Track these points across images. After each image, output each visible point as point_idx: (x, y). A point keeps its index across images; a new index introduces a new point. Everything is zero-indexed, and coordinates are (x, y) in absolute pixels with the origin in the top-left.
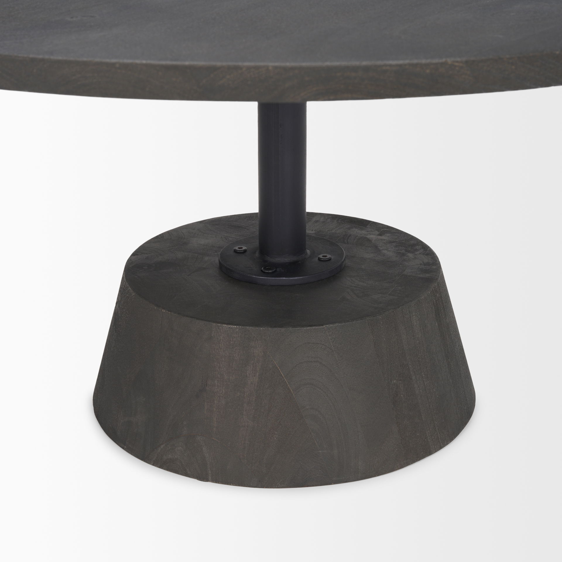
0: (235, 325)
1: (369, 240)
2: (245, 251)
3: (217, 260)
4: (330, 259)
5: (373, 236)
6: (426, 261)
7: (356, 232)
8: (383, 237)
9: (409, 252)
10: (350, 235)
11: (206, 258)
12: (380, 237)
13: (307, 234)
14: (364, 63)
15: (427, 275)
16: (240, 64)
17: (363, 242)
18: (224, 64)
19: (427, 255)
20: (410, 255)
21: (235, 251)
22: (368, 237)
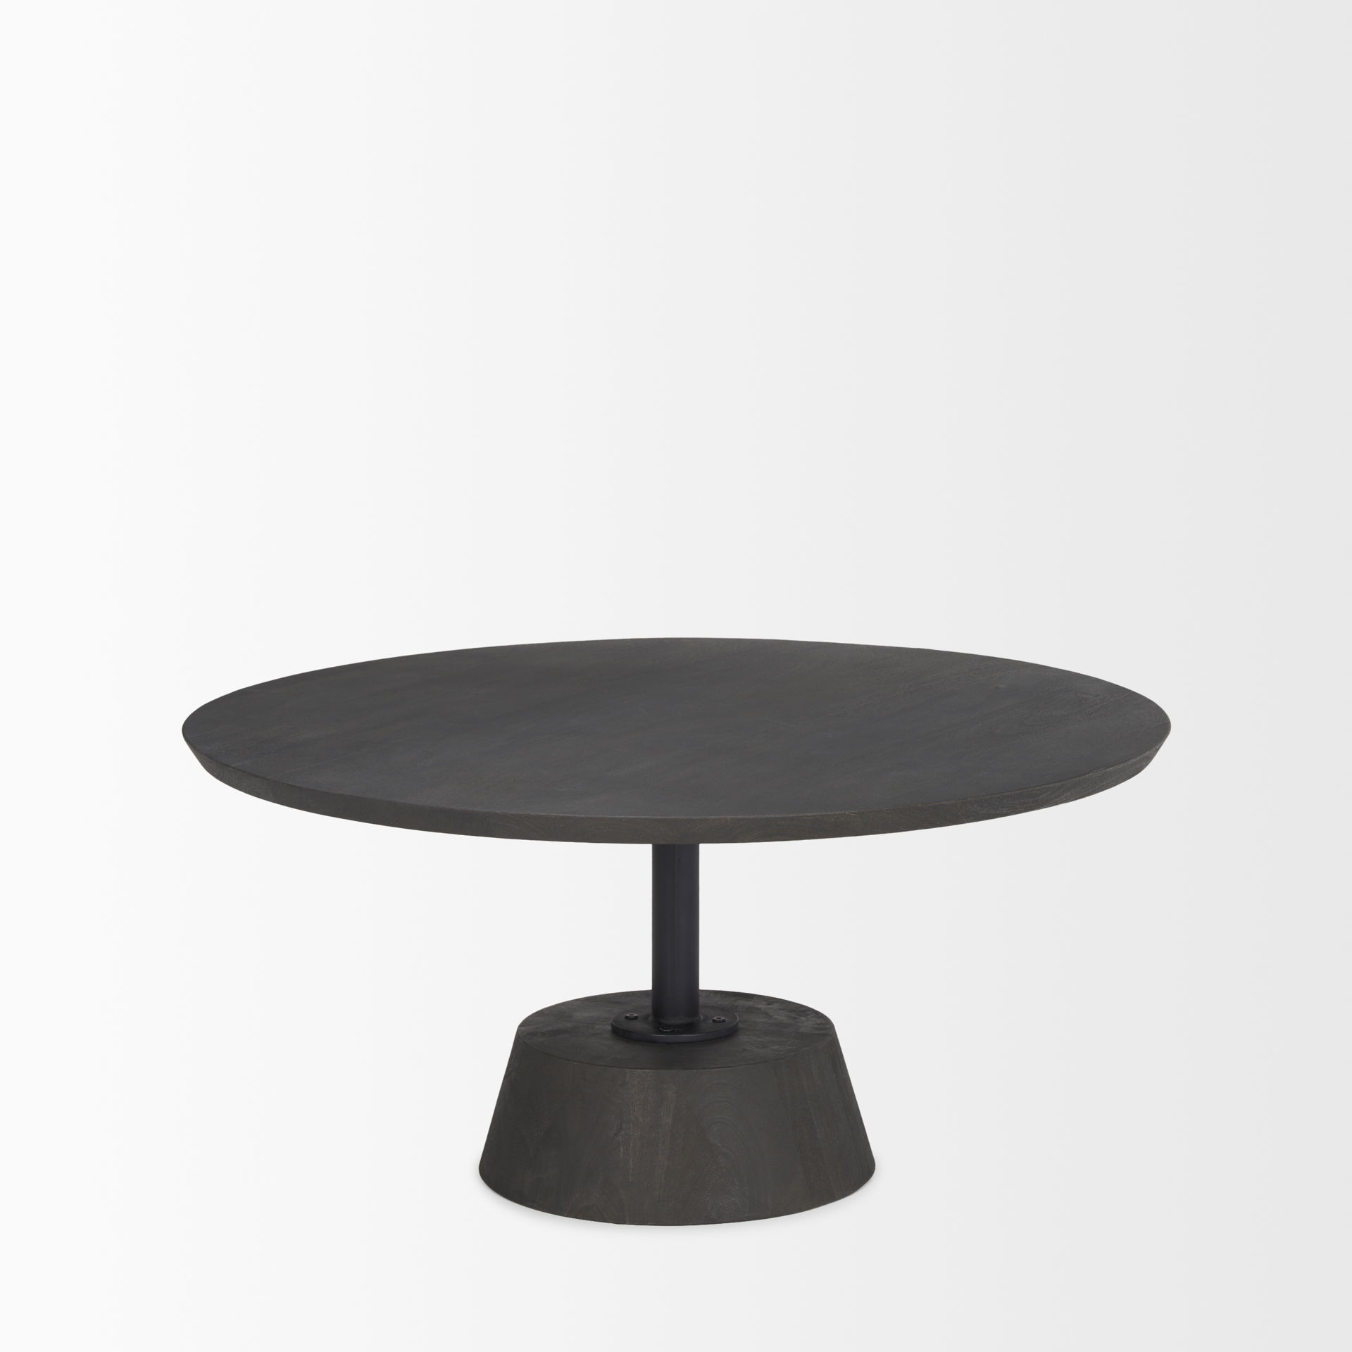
0: (648, 1069)
1: (759, 1009)
2: (636, 1018)
3: (609, 1028)
4: (724, 1021)
5: (762, 1006)
6: (819, 1022)
7: (742, 1002)
8: (771, 1006)
9: (800, 1016)
10: (738, 1006)
11: (597, 1027)
12: (768, 1006)
13: (700, 1004)
14: (791, 815)
15: (822, 1032)
16: (709, 817)
17: (751, 1010)
18: (698, 817)
19: (819, 1017)
20: (803, 1018)
21: (627, 1018)
22: (756, 1006)
